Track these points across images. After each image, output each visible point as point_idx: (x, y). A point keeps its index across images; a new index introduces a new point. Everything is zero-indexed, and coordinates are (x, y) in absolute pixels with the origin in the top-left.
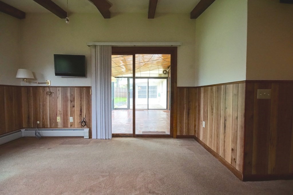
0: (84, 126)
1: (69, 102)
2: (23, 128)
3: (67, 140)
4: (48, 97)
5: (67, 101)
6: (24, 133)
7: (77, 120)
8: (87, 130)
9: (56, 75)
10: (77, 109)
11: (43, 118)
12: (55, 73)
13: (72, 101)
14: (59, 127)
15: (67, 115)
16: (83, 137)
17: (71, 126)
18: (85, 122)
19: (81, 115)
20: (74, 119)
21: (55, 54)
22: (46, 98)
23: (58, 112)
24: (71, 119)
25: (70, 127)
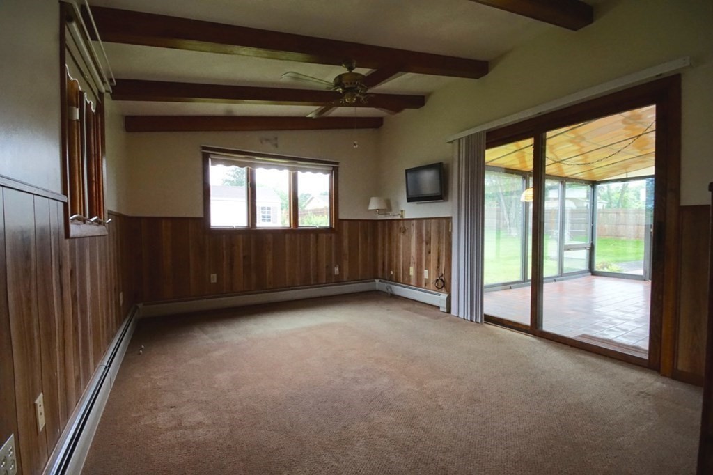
0: (442, 288)
1: (424, 243)
2: (377, 278)
3: (417, 306)
4: (402, 236)
5: (422, 242)
6: (378, 284)
7: (433, 278)
8: (444, 296)
9: (408, 201)
10: (433, 256)
11: (396, 268)
12: (407, 199)
13: (428, 243)
14: (412, 284)
15: (421, 267)
16: (439, 308)
17: (426, 285)
18: (443, 282)
19: (438, 267)
20: (429, 274)
21: (406, 168)
22: (400, 237)
23: (412, 260)
24: (426, 274)
25: (423, 286)
